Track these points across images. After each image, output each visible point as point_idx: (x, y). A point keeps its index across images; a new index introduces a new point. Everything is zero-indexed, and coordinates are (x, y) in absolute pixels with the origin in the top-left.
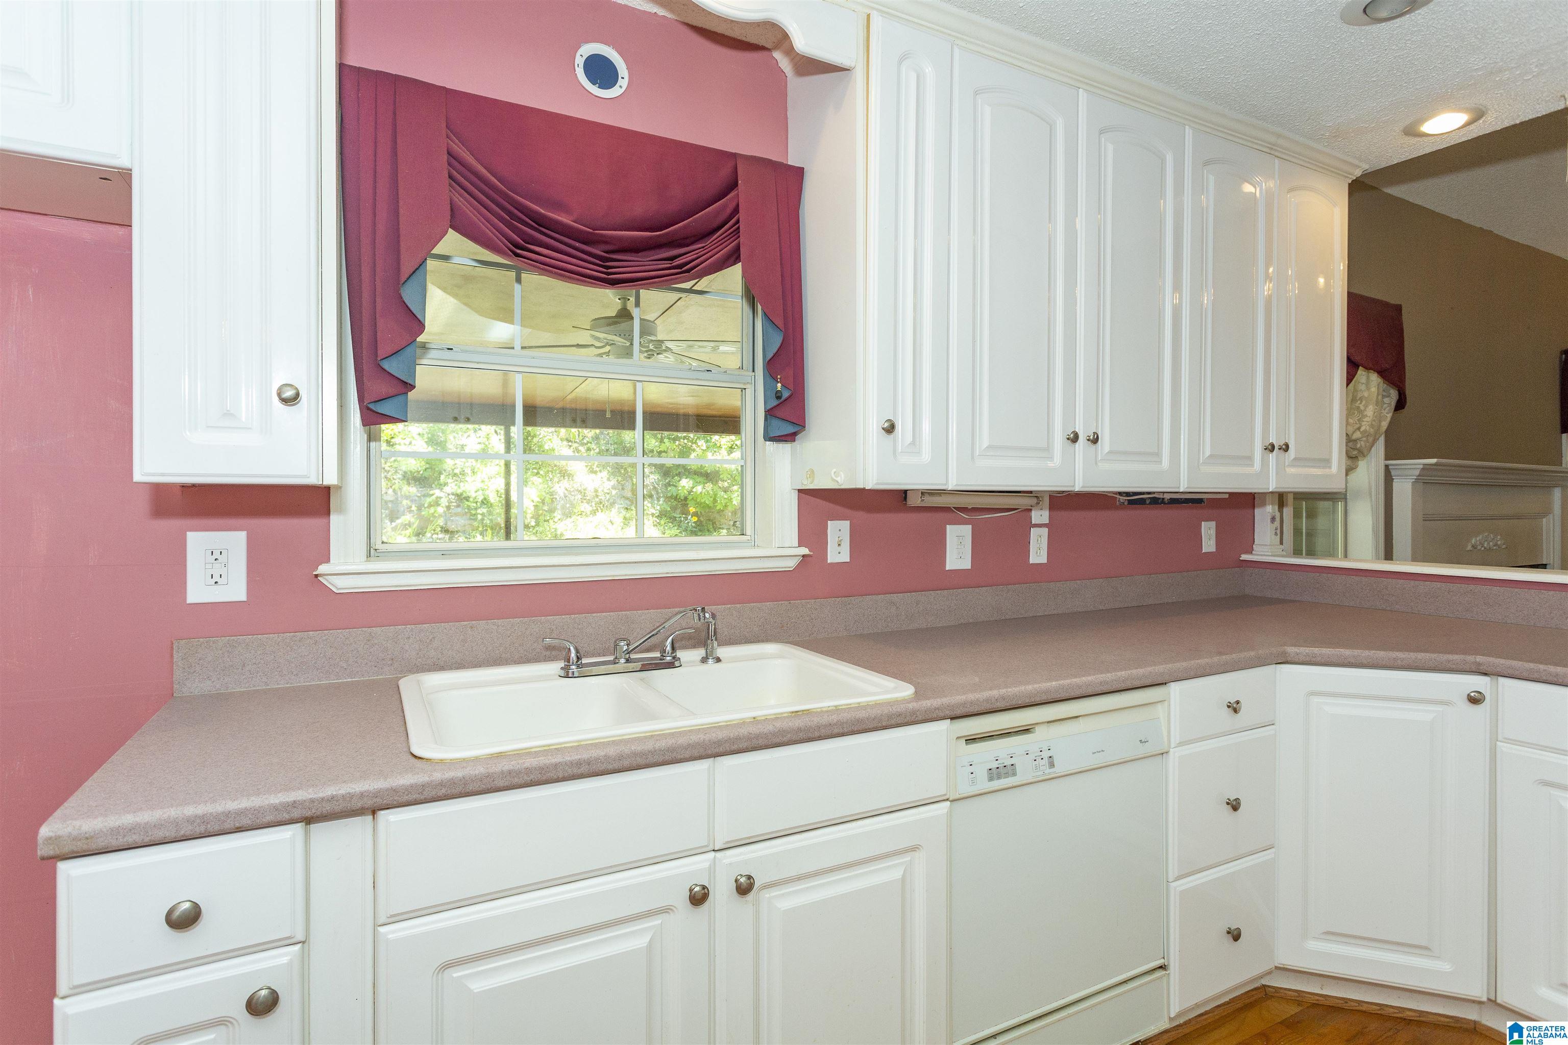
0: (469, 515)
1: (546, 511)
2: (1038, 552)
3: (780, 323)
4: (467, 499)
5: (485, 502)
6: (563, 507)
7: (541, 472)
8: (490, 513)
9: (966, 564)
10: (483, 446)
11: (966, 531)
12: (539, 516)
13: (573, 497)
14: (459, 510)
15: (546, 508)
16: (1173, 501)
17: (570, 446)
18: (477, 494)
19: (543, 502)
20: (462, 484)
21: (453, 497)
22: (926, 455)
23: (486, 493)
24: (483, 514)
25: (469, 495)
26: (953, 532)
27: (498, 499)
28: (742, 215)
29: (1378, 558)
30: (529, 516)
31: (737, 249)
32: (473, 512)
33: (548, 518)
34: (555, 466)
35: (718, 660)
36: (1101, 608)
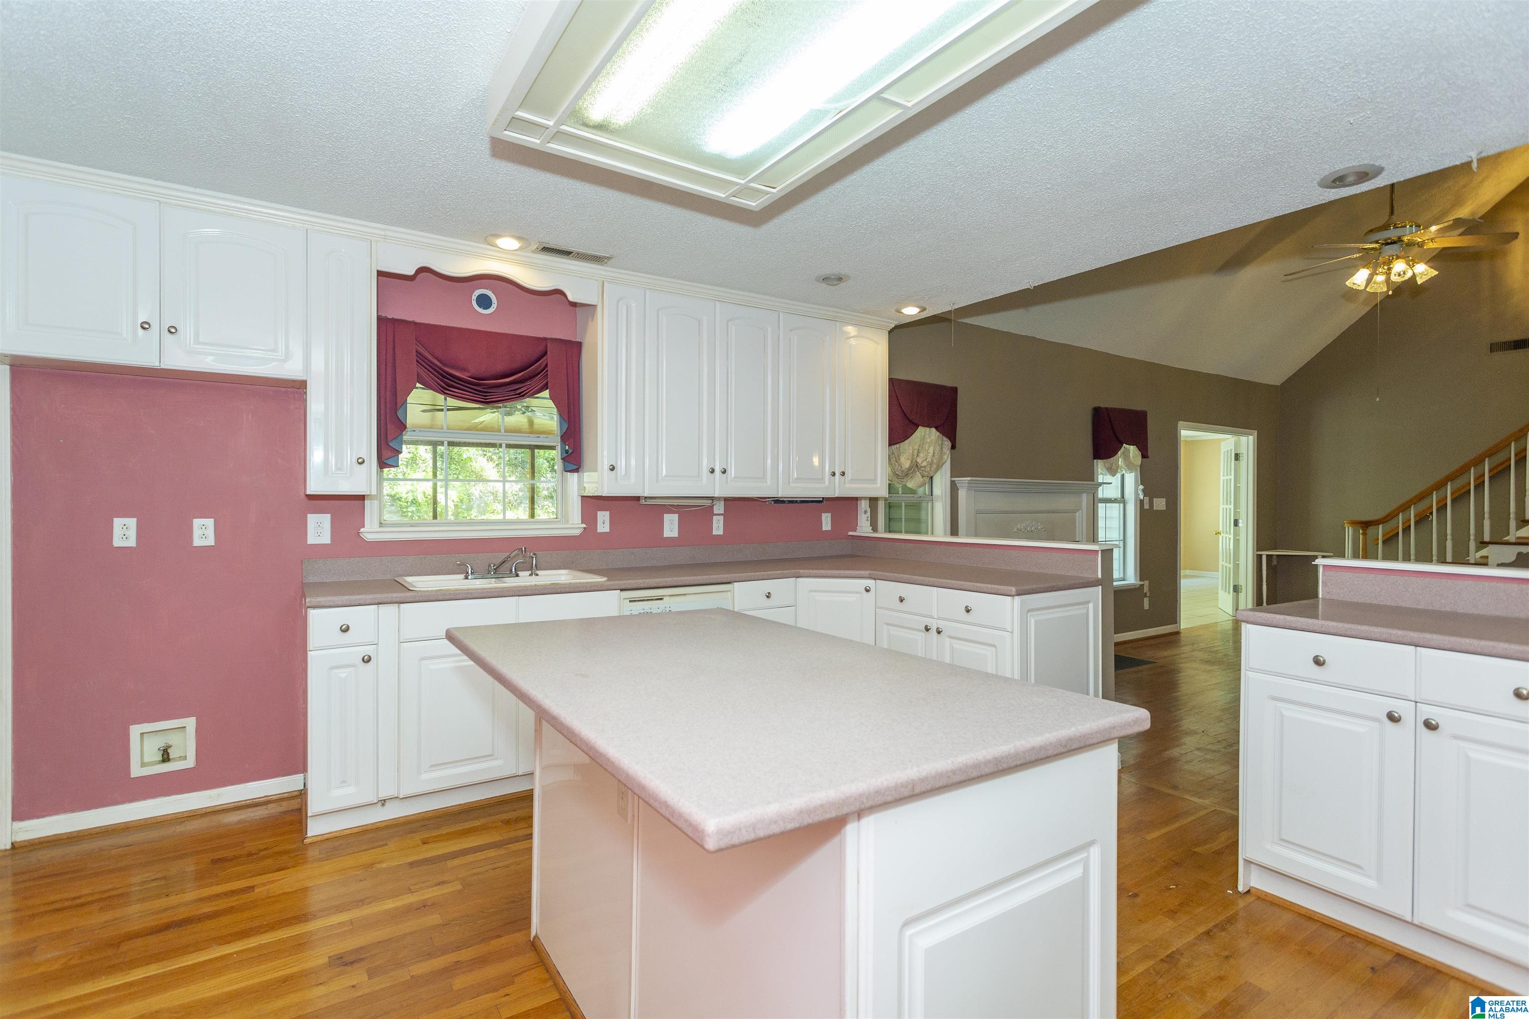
0: (400, 512)
1: (465, 510)
2: (718, 527)
3: (566, 419)
4: (399, 499)
5: (414, 502)
6: (479, 506)
7: (461, 477)
8: (418, 511)
9: (675, 534)
10: (412, 455)
11: (675, 517)
12: (459, 513)
13: (487, 498)
14: (393, 508)
15: (464, 507)
16: (802, 502)
17: (485, 455)
18: (408, 495)
19: (461, 501)
20: (395, 487)
21: (388, 498)
22: (633, 481)
23: (415, 494)
24: (412, 512)
25: (401, 496)
26: (667, 517)
27: (425, 499)
28: (549, 368)
29: (885, 532)
30: (450, 513)
31: (547, 384)
32: (405, 510)
33: (466, 515)
34: (472, 472)
35: (537, 575)
36: (755, 559)
